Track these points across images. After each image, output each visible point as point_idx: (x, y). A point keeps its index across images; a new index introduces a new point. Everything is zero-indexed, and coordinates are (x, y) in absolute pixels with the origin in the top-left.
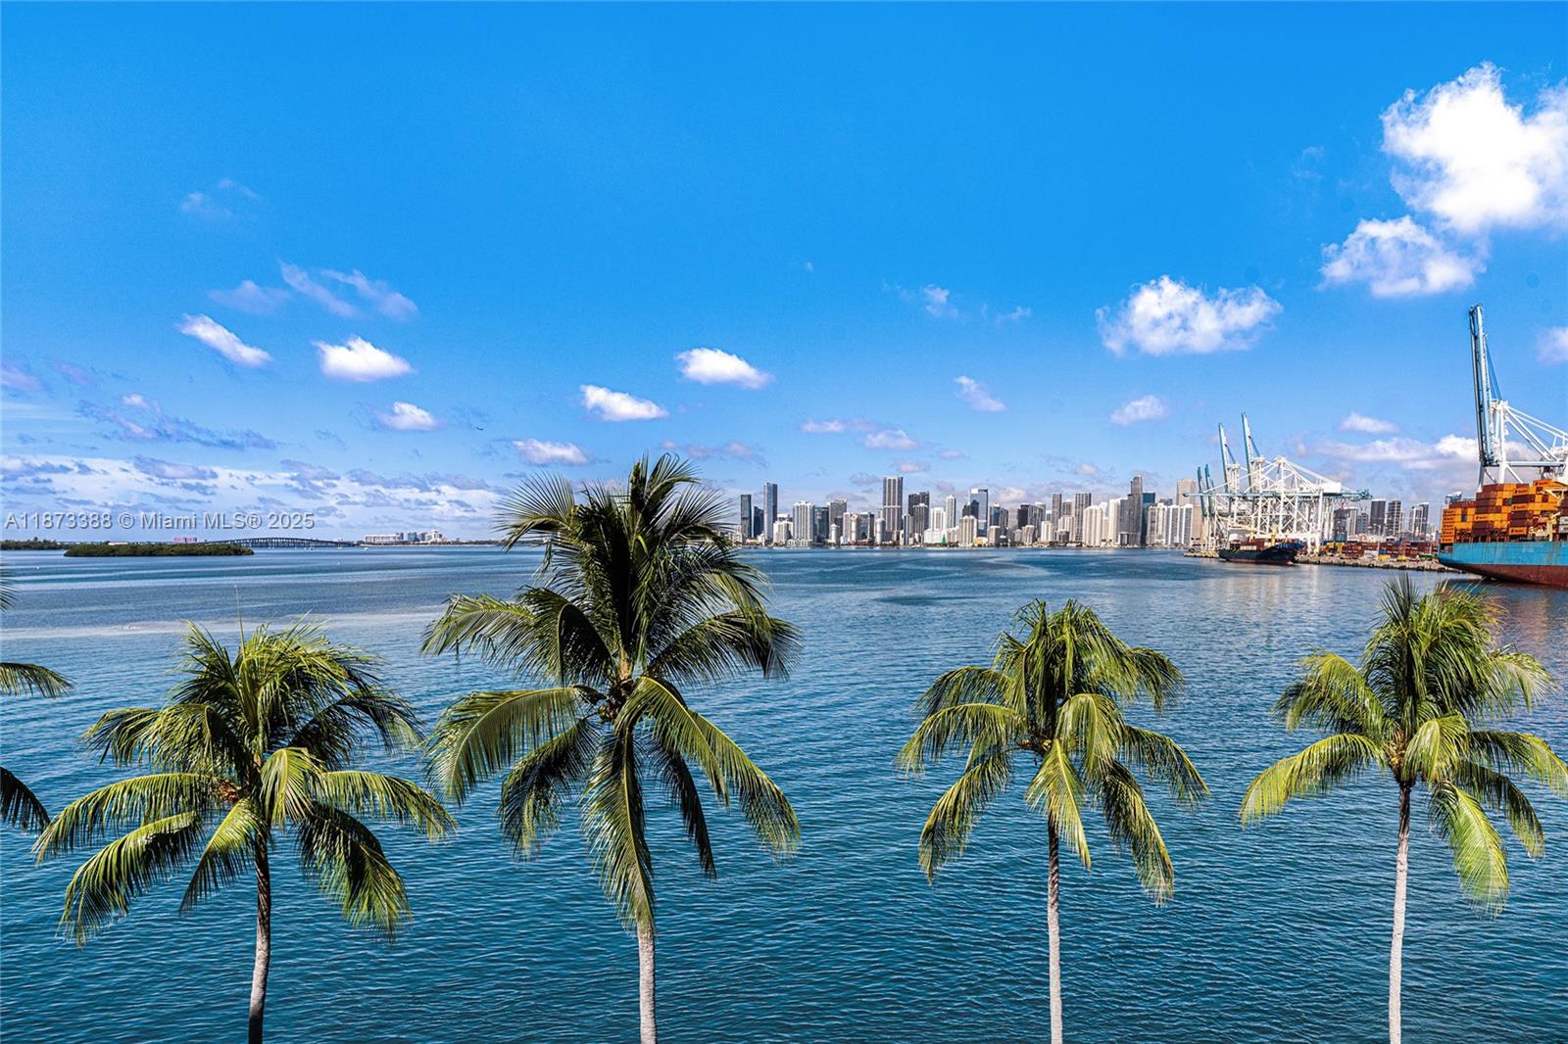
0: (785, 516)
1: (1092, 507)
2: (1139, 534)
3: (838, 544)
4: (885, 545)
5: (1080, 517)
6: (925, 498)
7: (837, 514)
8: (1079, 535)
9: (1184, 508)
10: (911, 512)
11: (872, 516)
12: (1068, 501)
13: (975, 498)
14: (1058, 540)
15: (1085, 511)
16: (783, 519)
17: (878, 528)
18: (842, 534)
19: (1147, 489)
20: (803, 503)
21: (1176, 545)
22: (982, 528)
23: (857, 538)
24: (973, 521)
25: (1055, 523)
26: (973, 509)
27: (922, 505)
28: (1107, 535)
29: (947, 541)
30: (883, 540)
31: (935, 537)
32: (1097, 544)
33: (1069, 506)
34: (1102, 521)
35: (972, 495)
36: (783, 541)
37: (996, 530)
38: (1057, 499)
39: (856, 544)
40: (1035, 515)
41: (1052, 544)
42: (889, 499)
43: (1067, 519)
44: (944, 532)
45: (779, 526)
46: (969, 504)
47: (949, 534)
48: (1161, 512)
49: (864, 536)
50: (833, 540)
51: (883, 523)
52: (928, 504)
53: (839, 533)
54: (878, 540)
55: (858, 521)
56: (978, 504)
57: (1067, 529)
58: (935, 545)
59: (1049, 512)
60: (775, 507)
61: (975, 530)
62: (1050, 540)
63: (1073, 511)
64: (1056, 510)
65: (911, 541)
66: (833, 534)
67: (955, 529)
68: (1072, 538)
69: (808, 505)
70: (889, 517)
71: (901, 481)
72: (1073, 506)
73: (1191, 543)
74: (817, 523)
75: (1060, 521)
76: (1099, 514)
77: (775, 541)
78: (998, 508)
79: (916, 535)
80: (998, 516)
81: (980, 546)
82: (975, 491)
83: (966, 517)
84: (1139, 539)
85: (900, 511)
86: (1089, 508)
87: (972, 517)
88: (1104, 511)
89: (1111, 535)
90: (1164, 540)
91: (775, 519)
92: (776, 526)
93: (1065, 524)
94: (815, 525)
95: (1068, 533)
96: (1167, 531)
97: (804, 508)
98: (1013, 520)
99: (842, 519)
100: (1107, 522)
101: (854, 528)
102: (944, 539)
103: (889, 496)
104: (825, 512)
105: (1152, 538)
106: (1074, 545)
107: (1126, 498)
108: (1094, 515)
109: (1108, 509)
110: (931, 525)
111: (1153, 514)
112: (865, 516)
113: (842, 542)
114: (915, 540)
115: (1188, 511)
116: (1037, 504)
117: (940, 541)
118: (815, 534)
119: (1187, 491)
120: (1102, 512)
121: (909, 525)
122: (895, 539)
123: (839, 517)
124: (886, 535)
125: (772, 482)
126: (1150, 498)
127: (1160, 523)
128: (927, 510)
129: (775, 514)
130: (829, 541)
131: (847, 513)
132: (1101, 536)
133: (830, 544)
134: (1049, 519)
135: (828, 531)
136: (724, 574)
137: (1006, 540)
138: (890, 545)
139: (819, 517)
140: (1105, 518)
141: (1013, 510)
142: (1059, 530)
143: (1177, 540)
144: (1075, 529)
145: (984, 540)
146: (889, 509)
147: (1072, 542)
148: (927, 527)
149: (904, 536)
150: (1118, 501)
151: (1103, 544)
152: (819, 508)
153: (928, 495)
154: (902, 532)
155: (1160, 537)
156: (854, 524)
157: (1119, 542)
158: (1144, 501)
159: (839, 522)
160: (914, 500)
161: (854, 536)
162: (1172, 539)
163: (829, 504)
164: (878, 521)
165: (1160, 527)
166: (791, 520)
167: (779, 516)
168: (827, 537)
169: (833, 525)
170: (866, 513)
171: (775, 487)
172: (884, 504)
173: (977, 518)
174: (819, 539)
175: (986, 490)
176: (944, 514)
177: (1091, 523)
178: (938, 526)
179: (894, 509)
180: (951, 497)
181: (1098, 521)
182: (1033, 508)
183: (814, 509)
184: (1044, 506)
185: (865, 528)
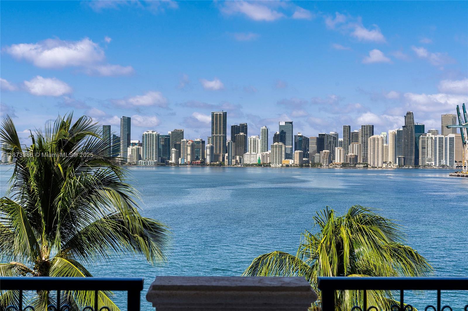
0: (137, 142)
1: (375, 136)
2: (413, 157)
3: (177, 164)
4: (214, 165)
5: (365, 144)
6: (244, 128)
7: (176, 141)
8: (365, 159)
9: (448, 137)
10: (233, 138)
11: (203, 142)
12: (357, 131)
13: (283, 129)
14: (348, 162)
15: (369, 139)
16: (134, 144)
18: (180, 156)
19: (417, 122)
20: (150, 132)
21: (443, 166)
22: (289, 152)
23: (192, 160)
24: (281, 147)
26: (281, 137)
27: (242, 134)
28: (387, 158)
29: (261, 162)
30: (211, 161)
31: (252, 159)
32: (380, 165)
33: (356, 134)
34: (383, 146)
35: (281, 126)
36: (135, 160)
37: (300, 153)
38: (347, 129)
39: (191, 164)
40: (330, 142)
41: (344, 165)
42: (217, 129)
43: (356, 145)
44: (259, 155)
45: (132, 150)
46: (278, 133)
47: (263, 156)
48: (430, 141)
49: (197, 158)
50: (173, 160)
51: (212, 148)
52: (246, 133)
53: (178, 155)
54: (208, 160)
55: (193, 146)
56: (285, 133)
57: (355, 153)
58: (252, 165)
59: (341, 139)
60: (129, 135)
61: (283, 153)
62: (342, 162)
63: (360, 139)
64: (346, 139)
65: (234, 161)
66: (173, 156)
67: (268, 153)
68: (360, 160)
69: (154, 133)
70: (216, 143)
71: (225, 115)
72: (360, 135)
73: (455, 165)
74: (161, 147)
75: (350, 147)
76: (380, 142)
77: (128, 161)
78: (300, 136)
79: (238, 158)
80: (301, 143)
81: (287, 166)
82: (283, 124)
83: (276, 143)
84: (413, 161)
85: (225, 138)
86: (372, 137)
87: (280, 144)
88: (385, 139)
89: (390, 159)
90: (433, 163)
91: (129, 144)
92: (129, 149)
93: (354, 150)
94: (159, 149)
95: (356, 157)
96: (435, 156)
97: (151, 136)
98: (313, 147)
99: (180, 145)
100: (387, 147)
101: (189, 152)
102: (259, 160)
103: (216, 126)
104: (167, 139)
105: (423, 161)
106: (362, 166)
107: (401, 129)
108: (376, 142)
109: (383, 143)
110: (249, 149)
111: (423, 142)
112: (198, 142)
113: (180, 163)
114: (237, 161)
115: (451, 139)
116: (332, 133)
117: (256, 162)
118: (159, 156)
119: (450, 124)
120: (383, 140)
121: (232, 150)
122: (221, 161)
123: (178, 143)
124: (214, 157)
125: (127, 116)
126: (420, 129)
127: (430, 149)
128: (245, 138)
129: (129, 139)
130: (170, 162)
131: (184, 140)
132: (383, 159)
133: (171, 163)
134: (341, 145)
135: (169, 154)
136: (113, 190)
137: (308, 162)
138: (218, 165)
139: (162, 143)
140: (385, 145)
141: (312, 138)
142: (350, 154)
143: (443, 162)
144: (362, 153)
145: (291, 162)
146: (216, 137)
147: (360, 164)
148: (245, 151)
149: (228, 158)
150: (395, 131)
151: (384, 165)
152: (161, 136)
153: (246, 126)
154: (226, 155)
155: (430, 160)
156: (189, 148)
157: (397, 164)
158: (416, 132)
159: (178, 147)
160: (236, 129)
161: (189, 157)
162: (440, 162)
163: (170, 132)
164: (208, 145)
165: (430, 152)
166: (141, 145)
167: (132, 142)
168: (169, 159)
169: (173, 149)
170: (198, 140)
171: (129, 119)
172: (213, 133)
173: (285, 144)
174: (163, 161)
175: (291, 123)
176: (259, 140)
177: (374, 148)
178: (254, 150)
179: (220, 137)
180: (264, 127)
181: (380, 147)
182: (328, 136)
183: (158, 136)
184: (337, 135)
185: (198, 152)
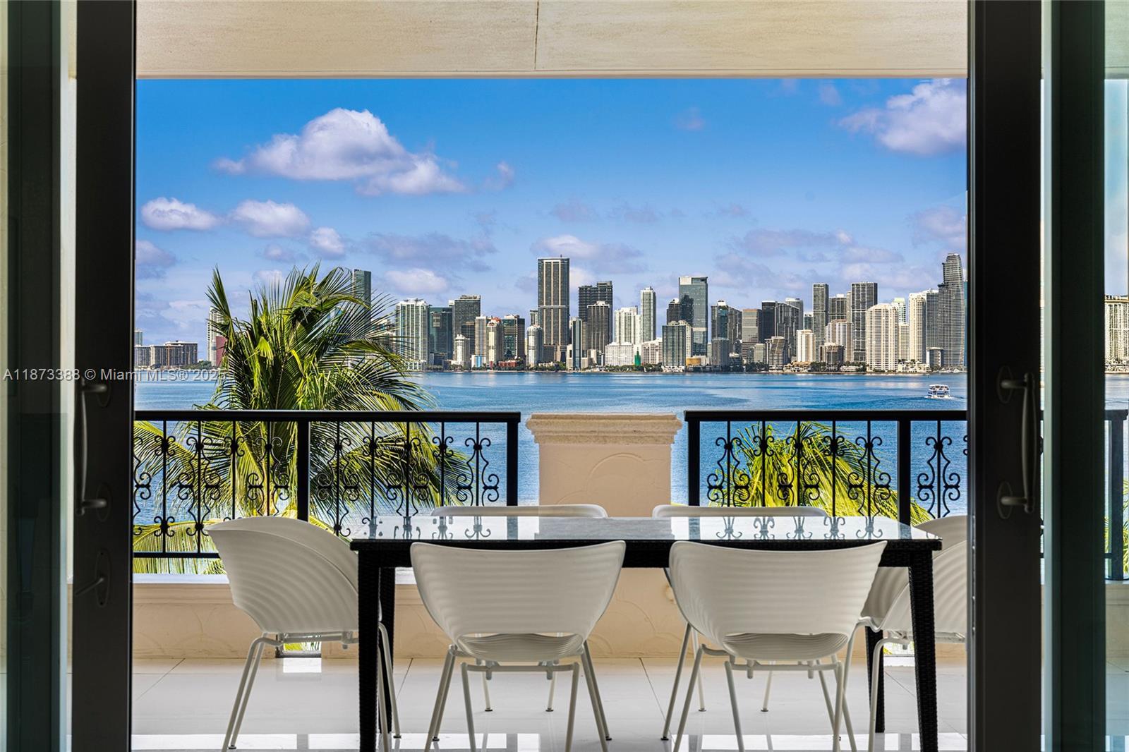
1: (880, 306)
2: (962, 350)
3: (467, 368)
4: (543, 369)
5: (860, 322)
6: (605, 291)
7: (465, 319)
8: (861, 353)
10: (584, 313)
11: (521, 322)
12: (841, 296)
13: (688, 293)
14: (825, 360)
15: (867, 313)
17: (531, 341)
18: (473, 351)
20: (412, 302)
22: (699, 341)
23: (499, 357)
24: (684, 329)
25: (819, 332)
26: (683, 310)
27: (601, 303)
28: (906, 351)
29: (642, 362)
30: (539, 362)
31: (623, 356)
32: (891, 367)
33: (841, 304)
34: (897, 327)
35: (682, 288)
37: (723, 343)
38: (822, 292)
39: (497, 366)
40: (786, 319)
41: (815, 367)
42: (548, 295)
43: (840, 325)
44: (638, 347)
46: (677, 301)
47: (646, 350)
49: (510, 356)
50: (459, 360)
51: (539, 334)
52: (610, 302)
53: (470, 349)
54: (531, 359)
55: (499, 330)
56: (691, 301)
57: (840, 342)
58: (624, 368)
59: (808, 312)
61: (688, 343)
62: (811, 360)
63: (849, 312)
64: (820, 311)
65: (585, 360)
66: (459, 351)
67: (656, 342)
68: (849, 356)
69: (420, 304)
70: (548, 323)
71: (566, 264)
72: (849, 304)
74: (433, 332)
75: (829, 328)
76: (891, 318)
78: (725, 308)
79: (593, 353)
80: (726, 320)
81: (697, 369)
82: (687, 281)
83: (673, 323)
84: (961, 358)
85: (566, 313)
86: (874, 307)
87: (682, 323)
88: (901, 312)
89: (913, 353)
93: (836, 334)
94: (430, 336)
95: (841, 349)
97: (413, 308)
98: (750, 328)
99: (473, 327)
100: (906, 329)
101: (492, 342)
102: (638, 358)
103: (549, 288)
104: (446, 314)
106: (853, 368)
107: (936, 291)
108: (883, 318)
109: (897, 320)
110: (616, 334)
112: (510, 322)
113: (473, 364)
114: (591, 360)
116: (789, 300)
117: (631, 362)
118: (430, 352)
120: (897, 314)
121: (581, 336)
122: (559, 360)
123: (468, 323)
124: (545, 353)
125: (364, 268)
128: (609, 311)
130: (453, 362)
131: (482, 317)
132: (897, 353)
133: (455, 367)
134: (809, 326)
135: (451, 347)
137: (739, 361)
138: (551, 369)
139: (436, 324)
140: (901, 324)
141: (749, 312)
142: (827, 344)
144: (853, 342)
145: (704, 361)
146: (548, 310)
147: (848, 364)
148: (609, 339)
149: (573, 354)
150: (923, 295)
151: (900, 368)
152: (434, 309)
153: (611, 287)
154: (570, 347)
156: (492, 335)
157: (928, 365)
159: (469, 332)
160: (588, 295)
161: (492, 353)
163: (452, 302)
164: (530, 329)
168: (451, 356)
169: (460, 337)
170: (511, 317)
171: (368, 275)
172: (540, 303)
173: (691, 325)
174: (438, 361)
175: (704, 280)
176: (638, 317)
177: (879, 333)
178: (628, 338)
179: (556, 310)
180: (648, 290)
181: (891, 328)
182: (783, 307)
183: (428, 309)
184: (800, 304)
185: (510, 342)
